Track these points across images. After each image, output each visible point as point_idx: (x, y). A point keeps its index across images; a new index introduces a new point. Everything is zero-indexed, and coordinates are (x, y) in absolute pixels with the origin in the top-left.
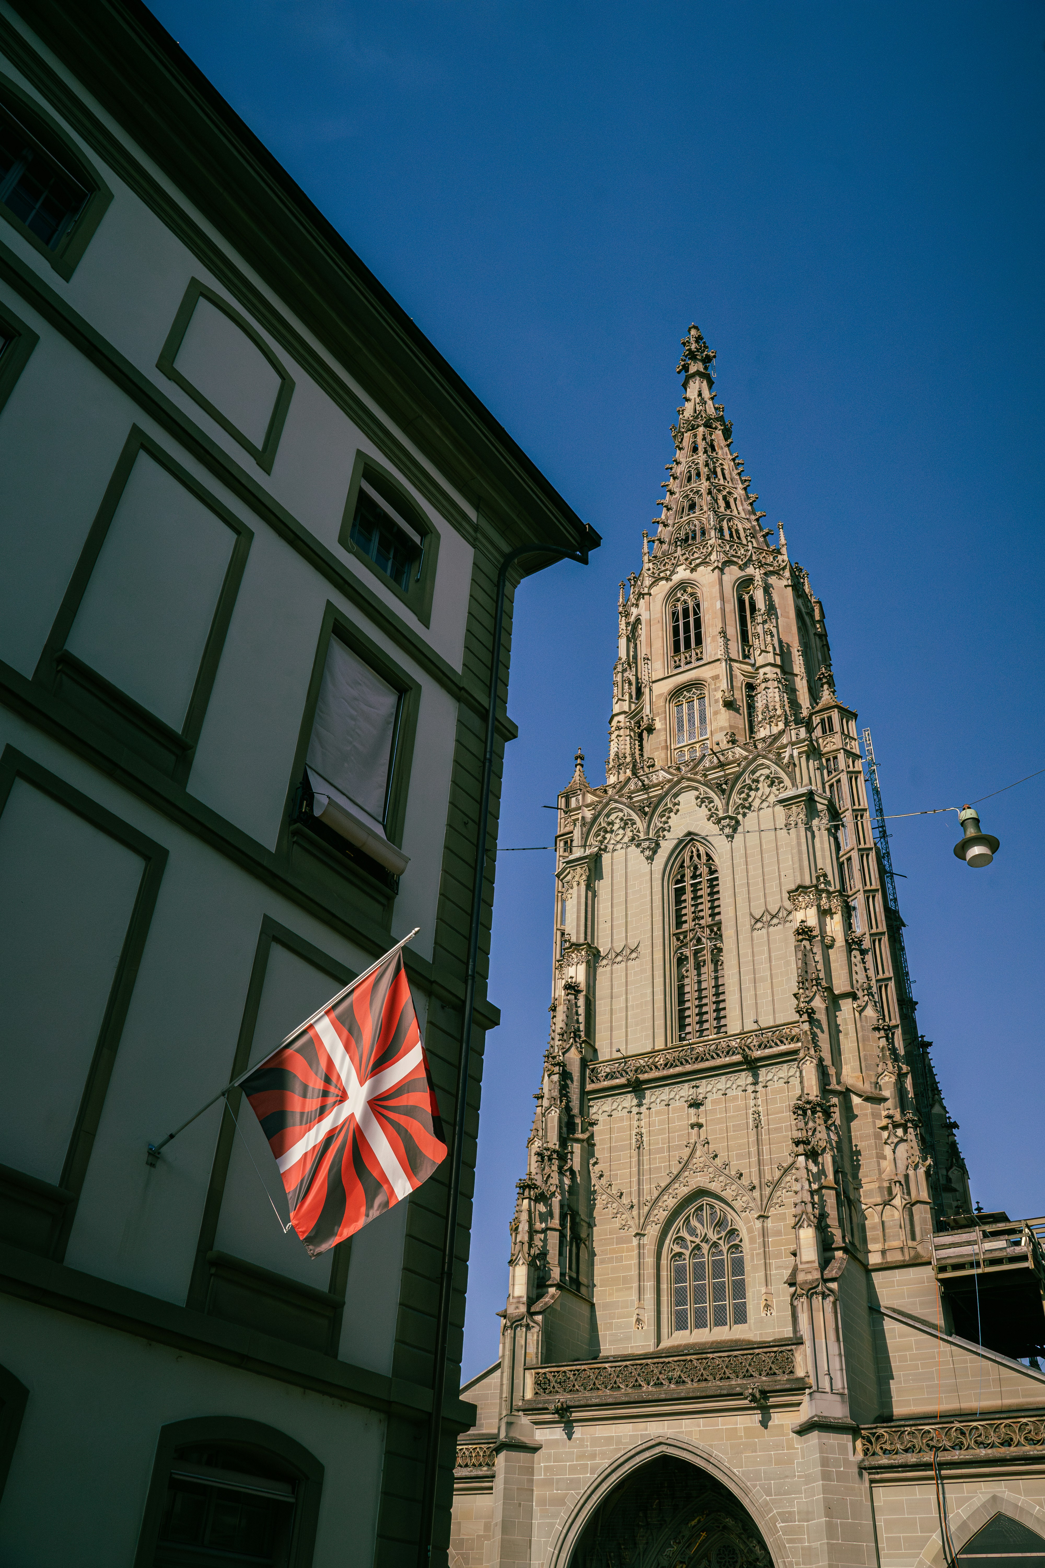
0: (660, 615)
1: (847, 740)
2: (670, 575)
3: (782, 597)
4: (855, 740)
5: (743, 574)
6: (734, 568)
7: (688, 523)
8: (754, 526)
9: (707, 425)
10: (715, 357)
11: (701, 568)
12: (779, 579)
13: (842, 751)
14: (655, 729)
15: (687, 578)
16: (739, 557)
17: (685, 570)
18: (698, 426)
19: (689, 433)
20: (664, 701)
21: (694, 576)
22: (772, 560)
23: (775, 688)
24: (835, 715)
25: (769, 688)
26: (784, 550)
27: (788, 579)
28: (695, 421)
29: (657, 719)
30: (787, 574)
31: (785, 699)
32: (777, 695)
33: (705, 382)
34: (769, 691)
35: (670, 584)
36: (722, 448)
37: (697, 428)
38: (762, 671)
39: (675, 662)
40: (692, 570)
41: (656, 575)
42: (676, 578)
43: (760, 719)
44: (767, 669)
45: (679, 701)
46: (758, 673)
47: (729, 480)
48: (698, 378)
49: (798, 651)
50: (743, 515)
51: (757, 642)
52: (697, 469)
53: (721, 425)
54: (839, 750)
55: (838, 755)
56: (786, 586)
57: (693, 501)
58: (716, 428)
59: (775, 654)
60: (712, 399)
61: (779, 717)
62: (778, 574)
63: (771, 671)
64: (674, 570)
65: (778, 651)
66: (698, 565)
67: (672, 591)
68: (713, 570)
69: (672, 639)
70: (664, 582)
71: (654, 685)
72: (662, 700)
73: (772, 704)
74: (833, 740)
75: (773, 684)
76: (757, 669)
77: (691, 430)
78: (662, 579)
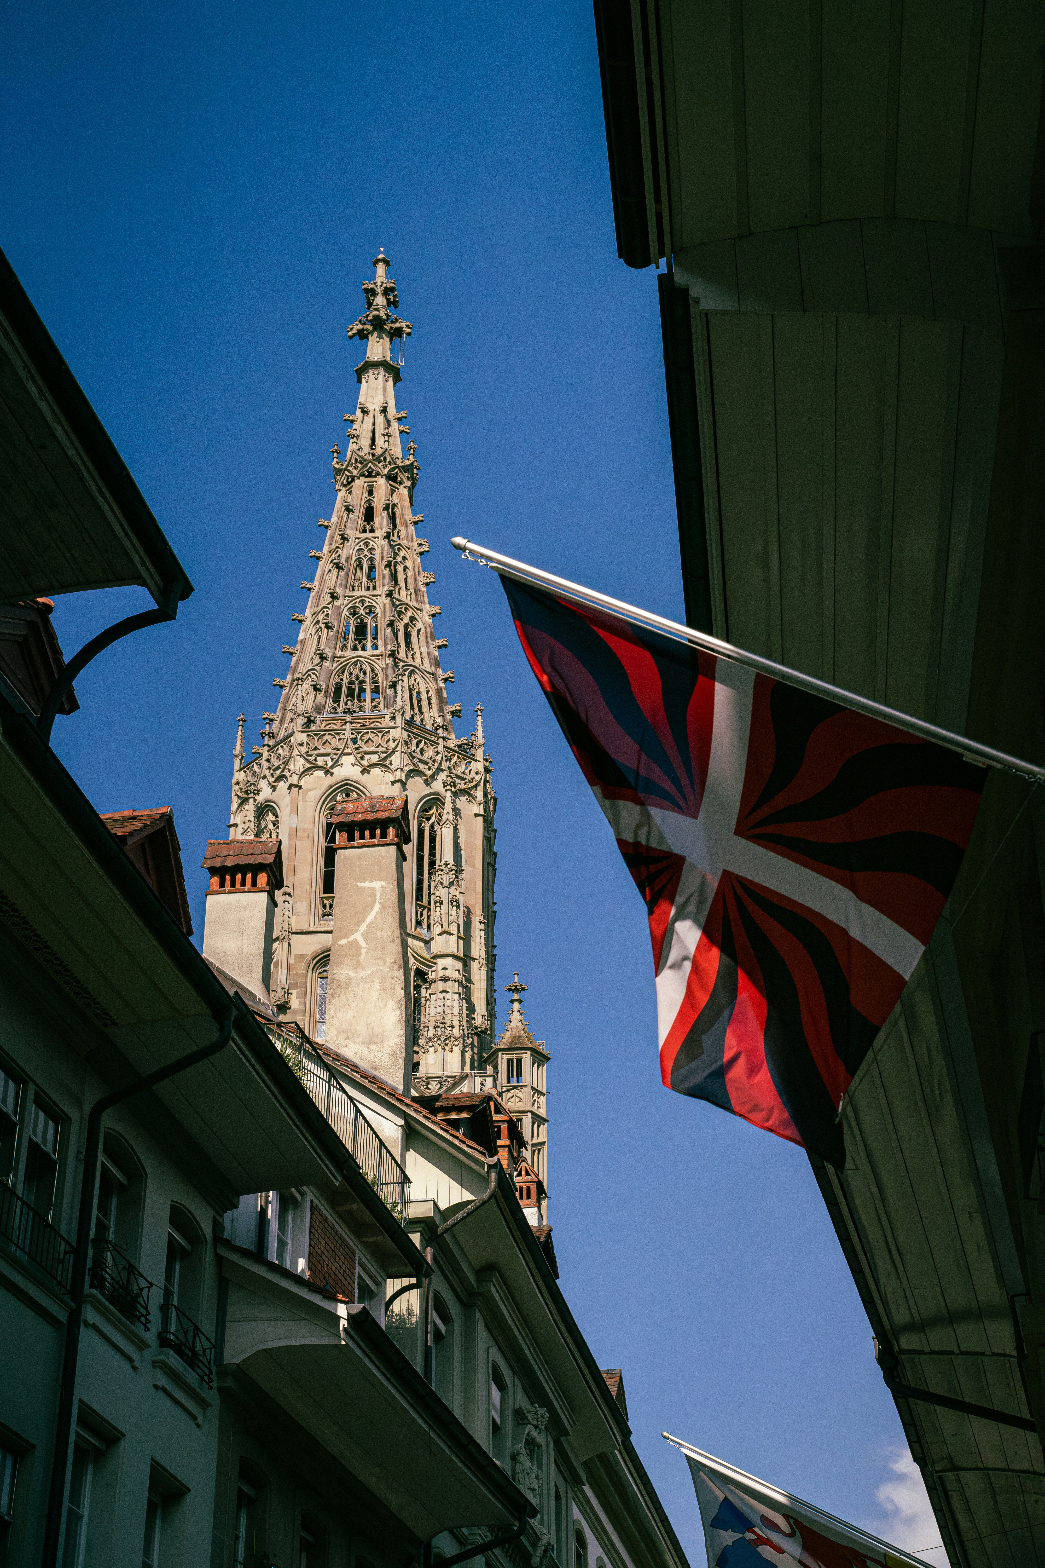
0: (310, 826)
1: (536, 1097)
2: (332, 767)
3: (470, 832)
4: (543, 1095)
5: (429, 791)
6: (419, 780)
7: (355, 664)
8: (441, 688)
9: (391, 478)
10: (409, 334)
11: (376, 771)
12: (470, 801)
13: (529, 1114)
14: (290, 1008)
15: (355, 778)
16: (426, 763)
17: (353, 765)
18: (378, 474)
19: (363, 479)
20: (306, 967)
21: (365, 779)
22: (463, 769)
23: (455, 993)
24: (527, 1058)
25: (447, 992)
26: (480, 754)
27: (480, 804)
28: (374, 465)
29: (294, 992)
30: (479, 794)
31: (464, 1008)
32: (456, 1004)
33: (391, 380)
34: (448, 996)
35: (329, 780)
36: (407, 526)
37: (375, 476)
38: (441, 962)
39: (324, 906)
40: (365, 771)
41: (311, 759)
42: (340, 773)
43: (431, 1034)
44: (449, 962)
45: (325, 971)
46: (436, 964)
47: (412, 590)
48: (382, 372)
49: (481, 922)
50: (427, 666)
51: (438, 913)
52: (371, 559)
53: (408, 478)
54: (527, 1112)
55: (524, 1118)
56: (476, 815)
57: (362, 621)
58: (401, 483)
59: (459, 937)
60: (399, 419)
61: (456, 1039)
62: (470, 795)
63: (453, 966)
64: (338, 760)
65: (462, 934)
66: (373, 766)
67: (332, 793)
68: (393, 783)
69: (323, 869)
70: (320, 773)
71: (294, 937)
72: (303, 965)
73: (449, 1017)
74: (520, 1095)
75: (453, 987)
76: (436, 957)
77: (366, 477)
78: (320, 768)
